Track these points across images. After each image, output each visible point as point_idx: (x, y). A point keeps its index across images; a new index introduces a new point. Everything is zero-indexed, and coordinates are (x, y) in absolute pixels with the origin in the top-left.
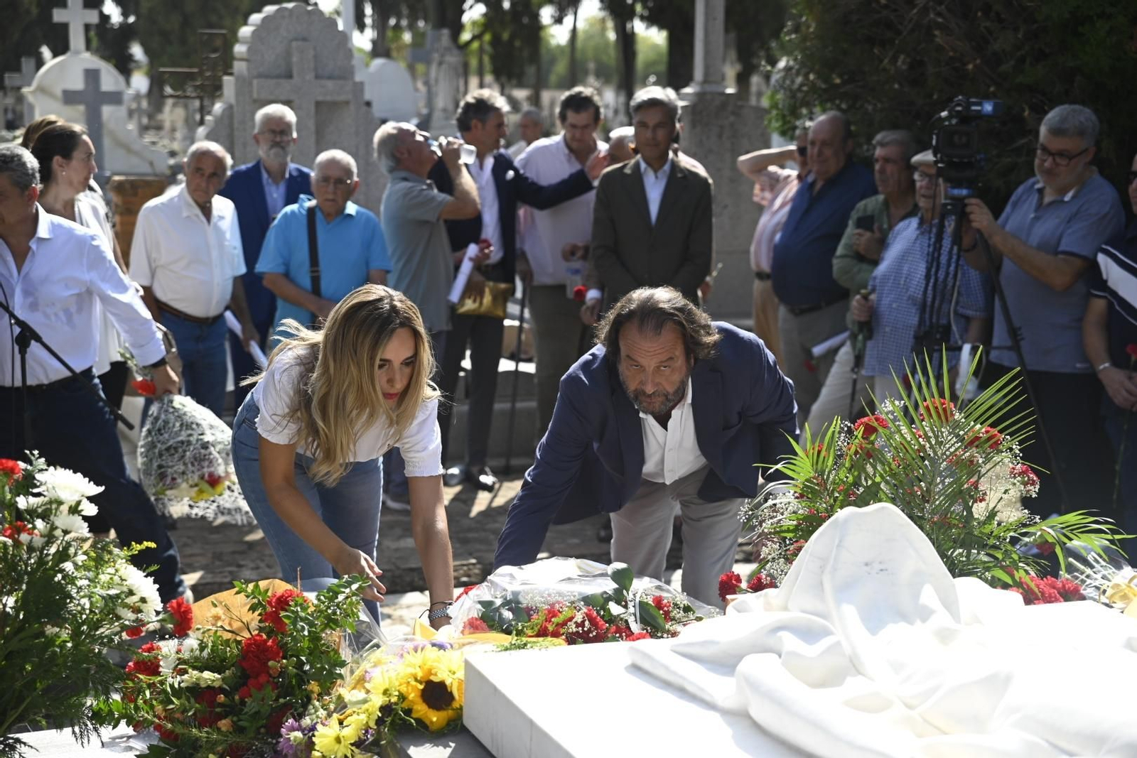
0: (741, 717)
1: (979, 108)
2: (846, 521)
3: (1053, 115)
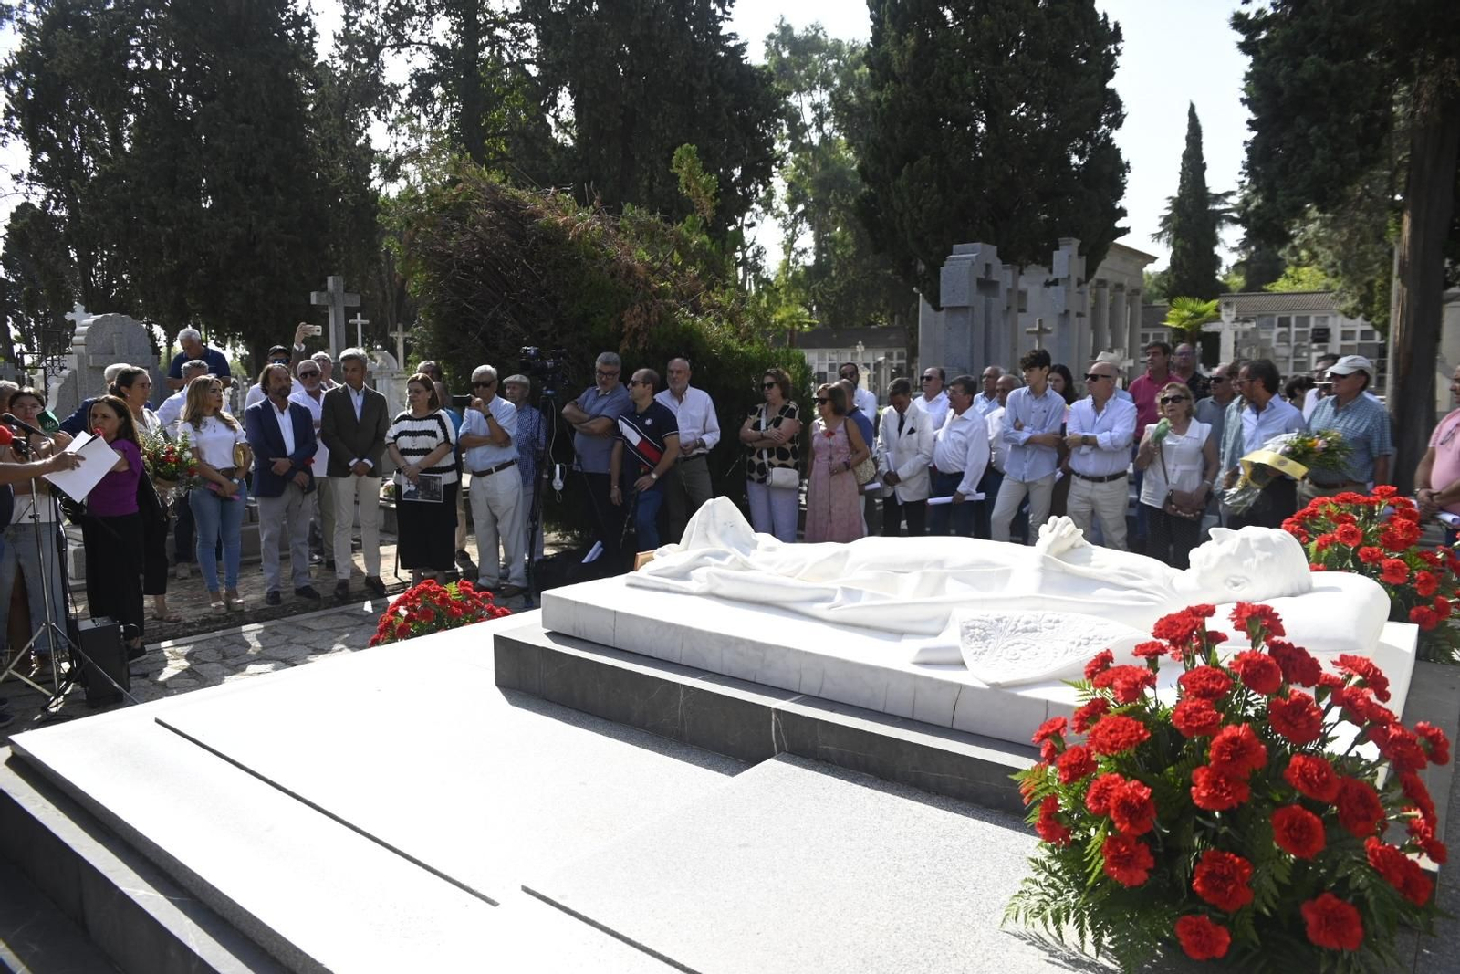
0: (713, 596)
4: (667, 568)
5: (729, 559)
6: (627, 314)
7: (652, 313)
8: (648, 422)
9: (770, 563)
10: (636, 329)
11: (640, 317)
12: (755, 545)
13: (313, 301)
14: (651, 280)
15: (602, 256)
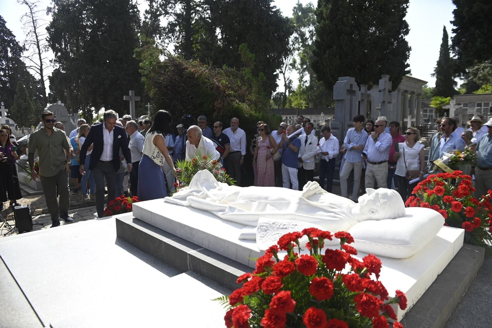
0: (190, 207)
1: (188, 116)
2: (200, 172)
3: (199, 117)
4: (179, 196)
5: (201, 193)
6: (216, 103)
7: (225, 102)
8: (220, 140)
10: (219, 108)
11: (221, 104)
12: (215, 187)
13: (124, 99)
14: (226, 90)
15: (208, 83)
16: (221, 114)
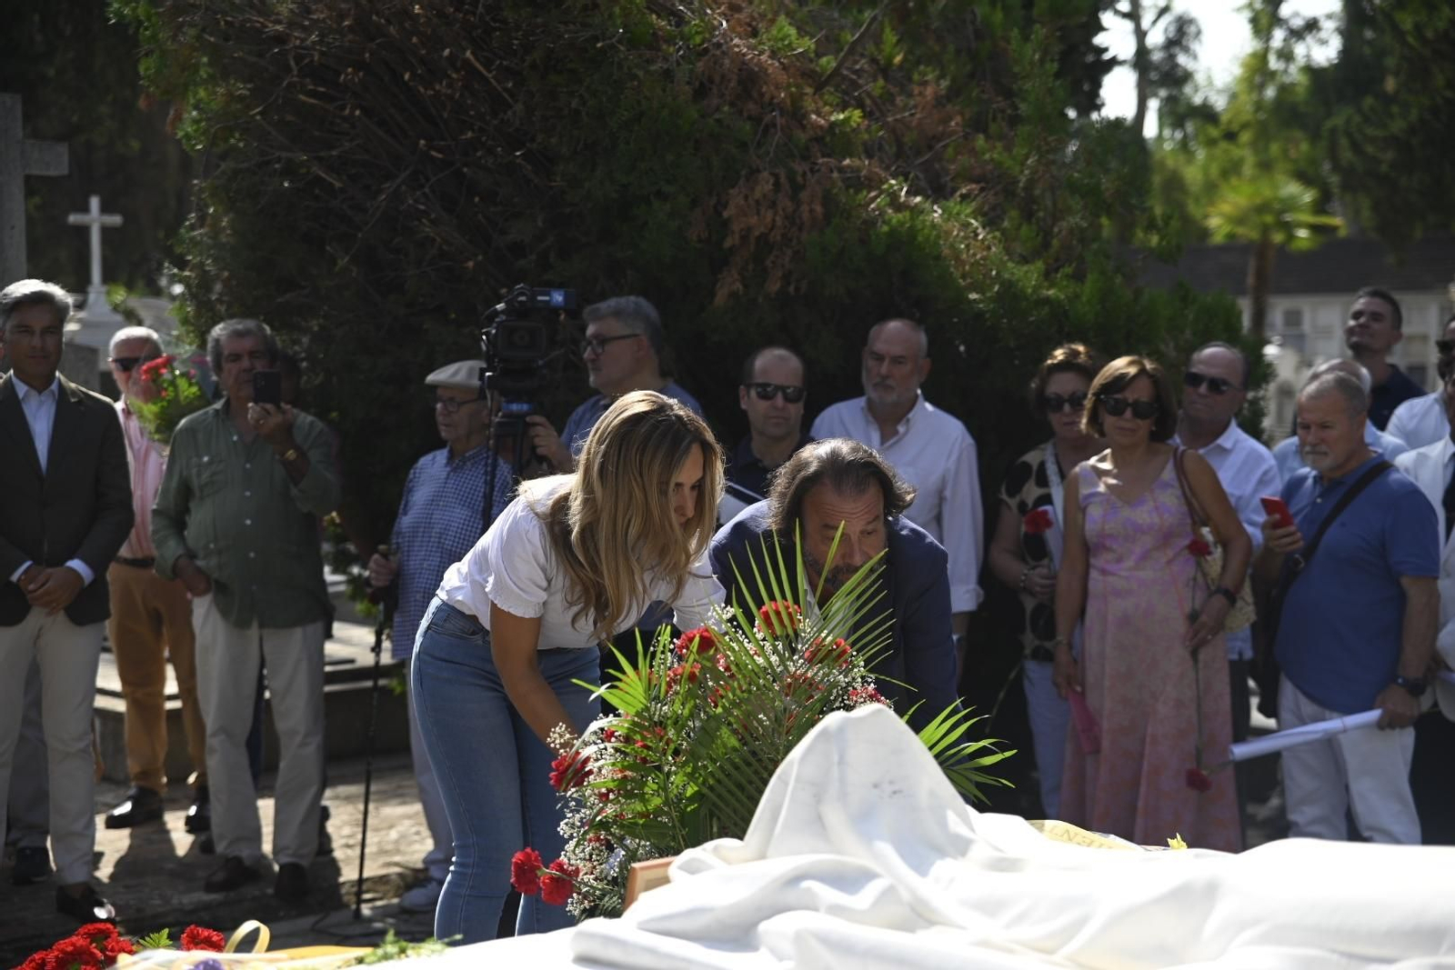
1: (547, 298)
2: (841, 729)
5: (872, 890)
6: (736, 198)
7: (804, 195)
9: (990, 907)
10: (763, 239)
11: (773, 205)
12: (960, 847)
14: (809, 104)
15: (670, 40)
16: (774, 286)
